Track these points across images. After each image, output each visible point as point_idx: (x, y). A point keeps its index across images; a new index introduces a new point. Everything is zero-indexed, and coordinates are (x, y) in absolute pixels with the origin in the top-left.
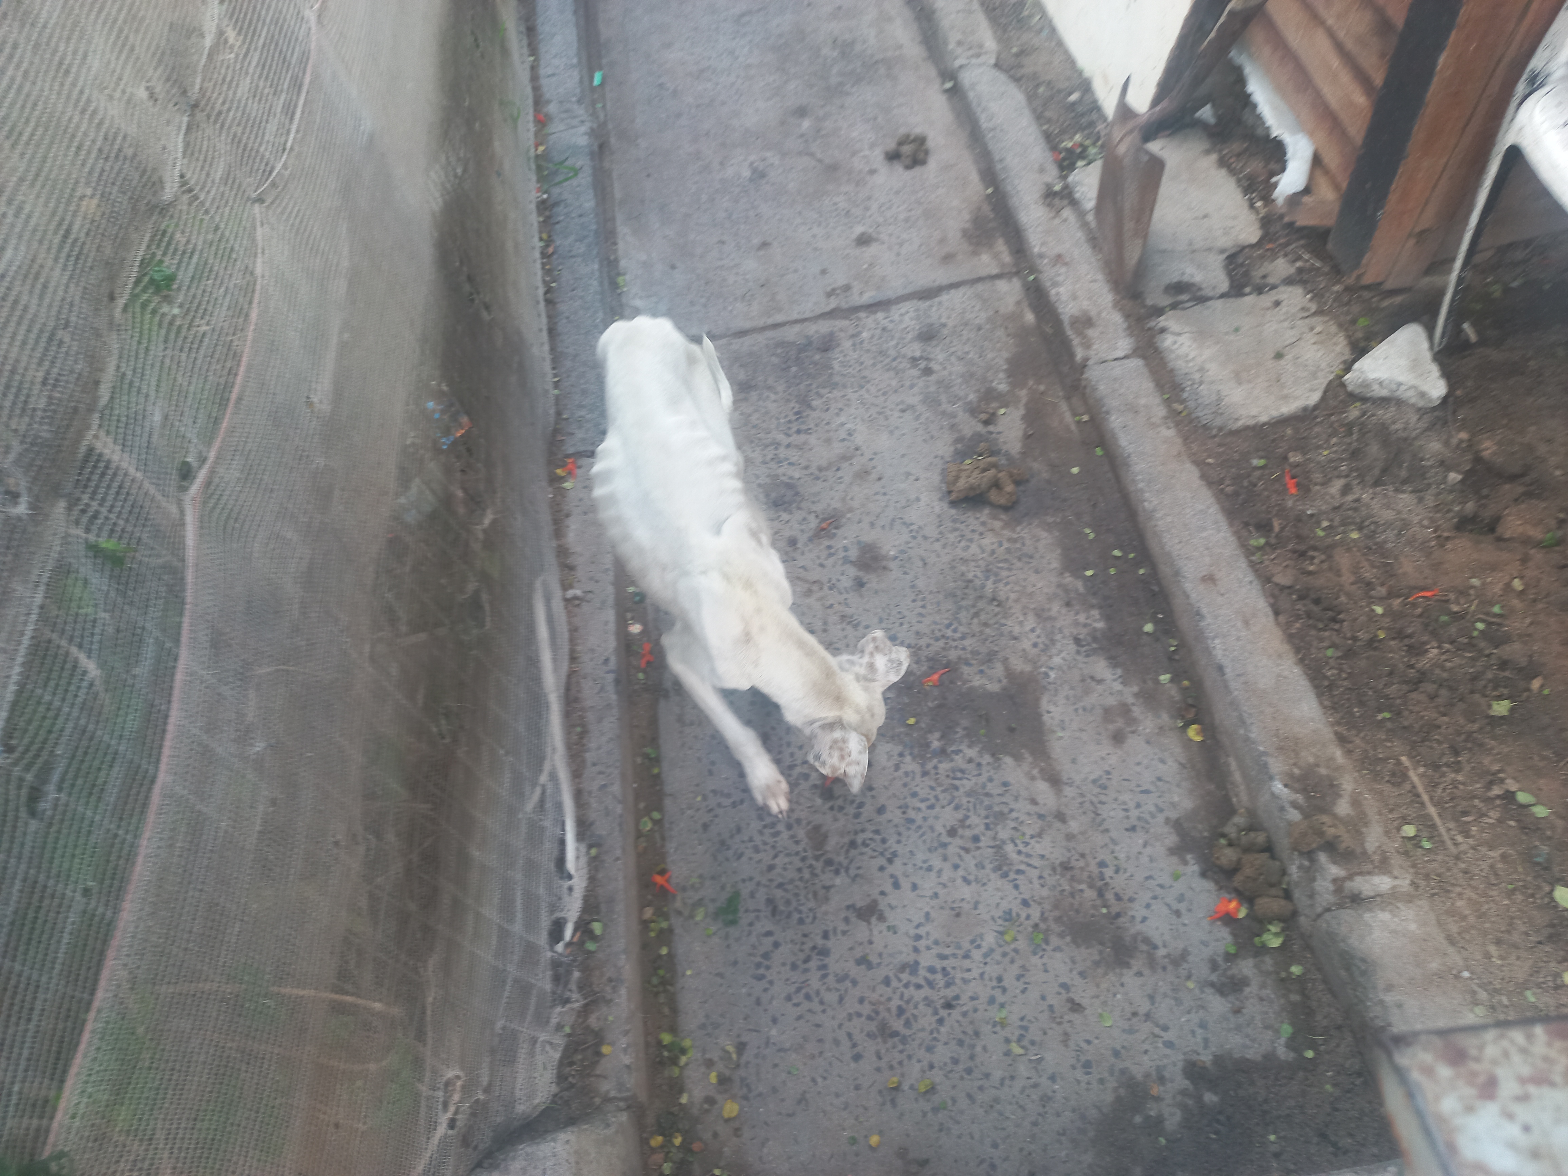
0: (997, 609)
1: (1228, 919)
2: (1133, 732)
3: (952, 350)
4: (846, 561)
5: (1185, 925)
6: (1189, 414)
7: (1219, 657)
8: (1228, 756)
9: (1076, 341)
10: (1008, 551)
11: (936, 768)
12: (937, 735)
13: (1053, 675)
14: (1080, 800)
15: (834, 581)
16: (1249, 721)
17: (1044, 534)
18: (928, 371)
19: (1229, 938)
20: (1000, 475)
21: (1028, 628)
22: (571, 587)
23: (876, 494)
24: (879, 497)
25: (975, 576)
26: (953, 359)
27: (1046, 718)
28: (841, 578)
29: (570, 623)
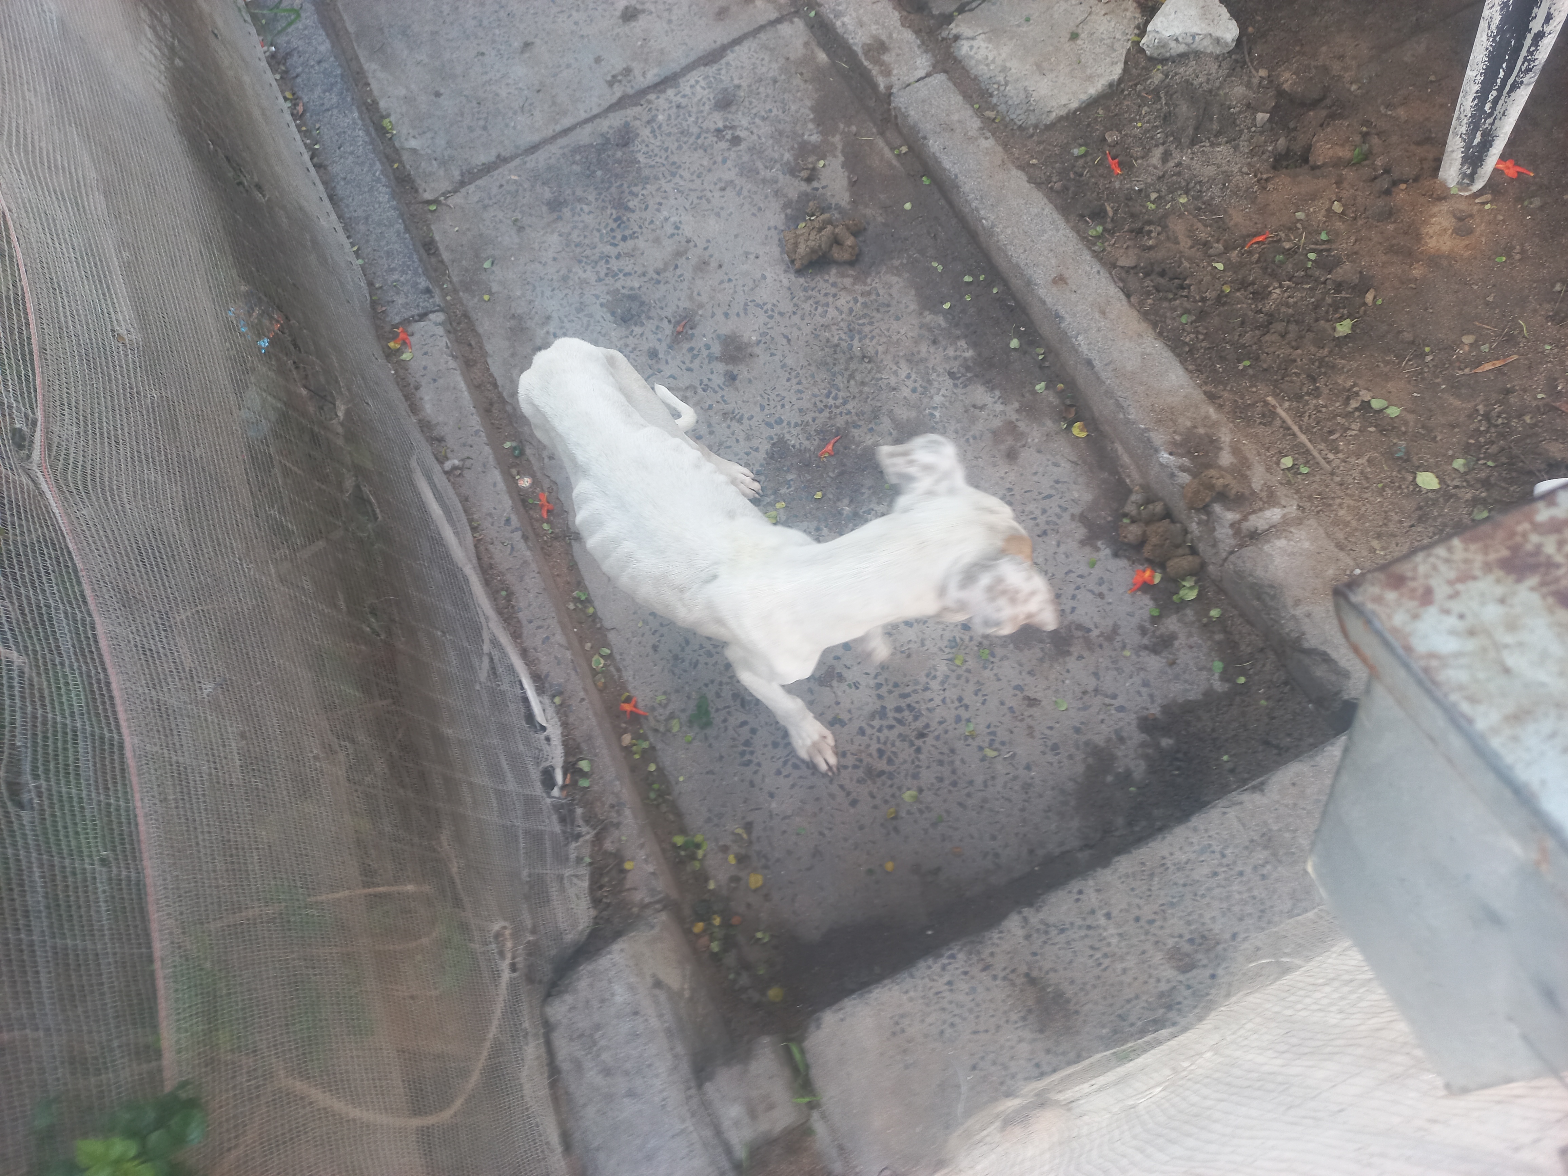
0: (869, 366)
1: (1146, 587)
2: (1024, 446)
3: (754, 111)
4: (711, 358)
5: (1110, 604)
6: (1003, 119)
7: (1086, 352)
8: (1113, 442)
9: (875, 71)
10: (865, 305)
12: (846, 501)
13: (937, 414)
15: (706, 381)
16: (1125, 405)
17: (894, 279)
19: (1151, 604)
20: (837, 230)
21: (903, 374)
22: (446, 458)
23: (722, 282)
24: (726, 285)
25: (840, 339)
26: (757, 120)
28: (711, 377)
29: (457, 494)
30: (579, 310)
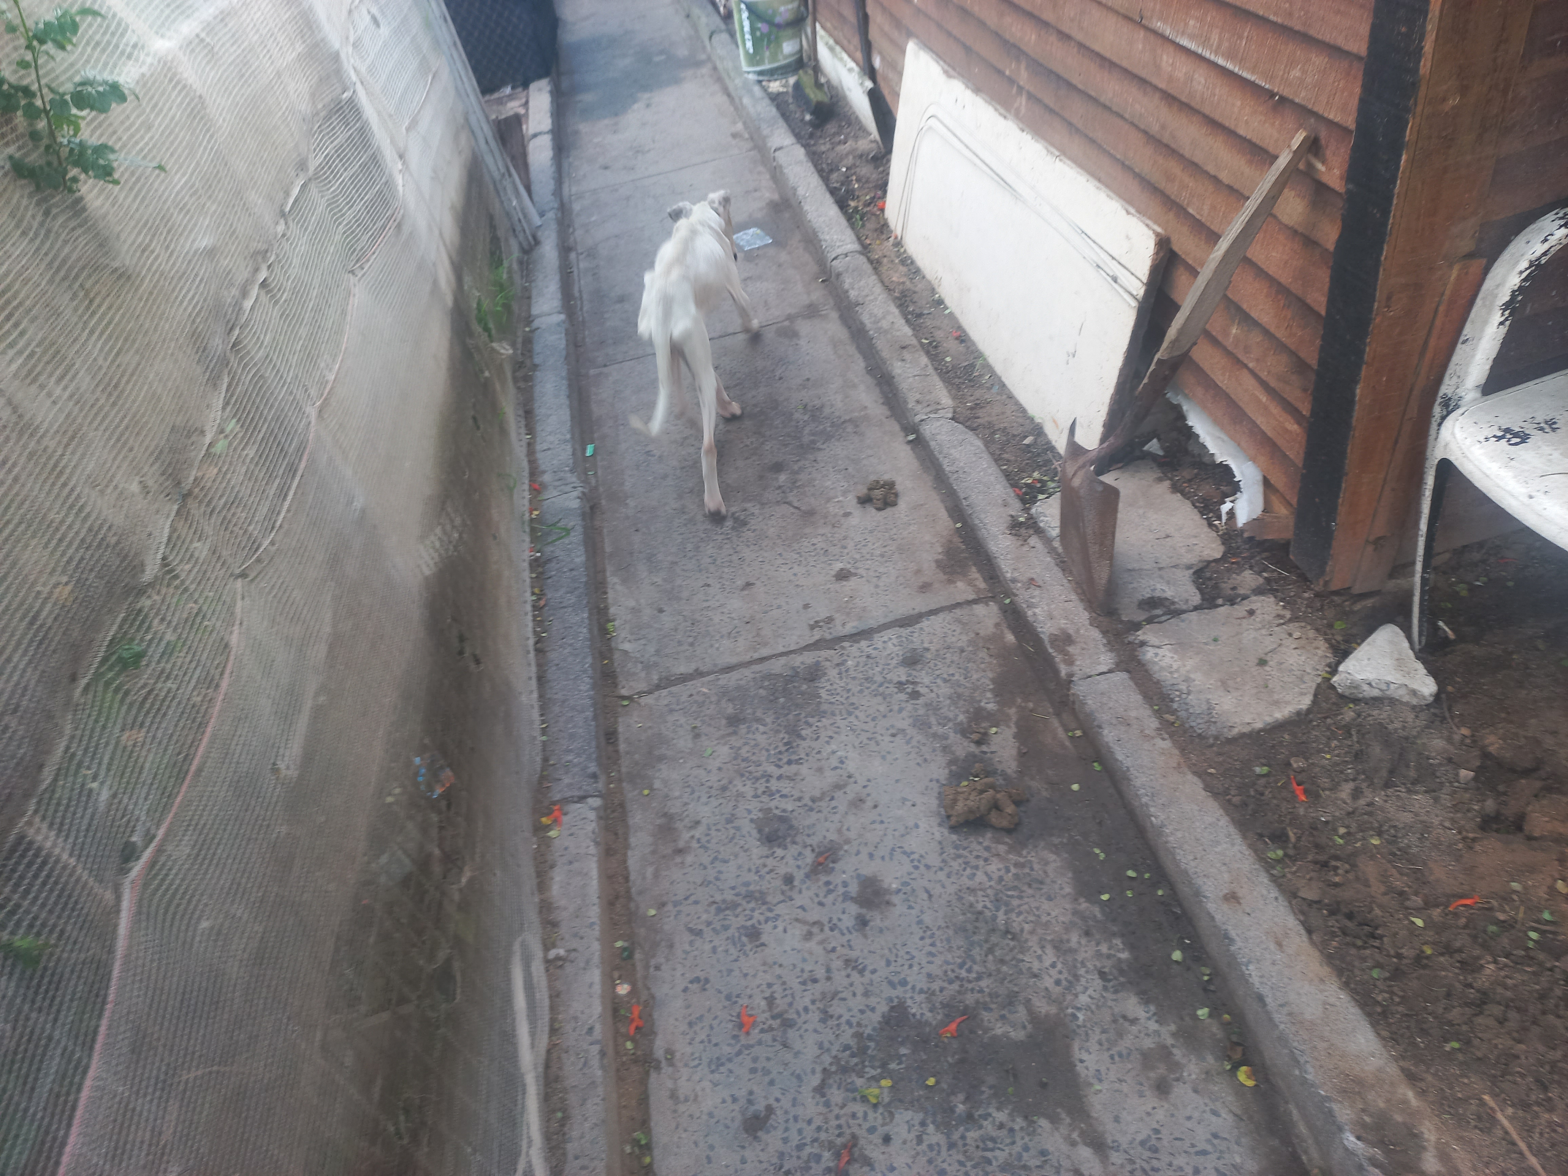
0: (1012, 943)
2: (1177, 1080)
3: (937, 673)
4: (846, 897)
6: (1182, 725)
7: (1257, 985)
8: (1287, 1103)
9: (1059, 659)
10: (1016, 876)
11: (963, 1137)
12: (961, 1097)
13: (1081, 1016)
14: (1129, 1168)
15: (835, 921)
16: (1302, 1060)
17: (1052, 857)
18: (915, 695)
20: (999, 796)
21: (1048, 963)
22: (554, 946)
23: (874, 822)
24: (877, 826)
25: (985, 907)
26: (939, 681)
27: (1080, 1068)
28: (842, 916)
29: (550, 987)
30: (729, 821)
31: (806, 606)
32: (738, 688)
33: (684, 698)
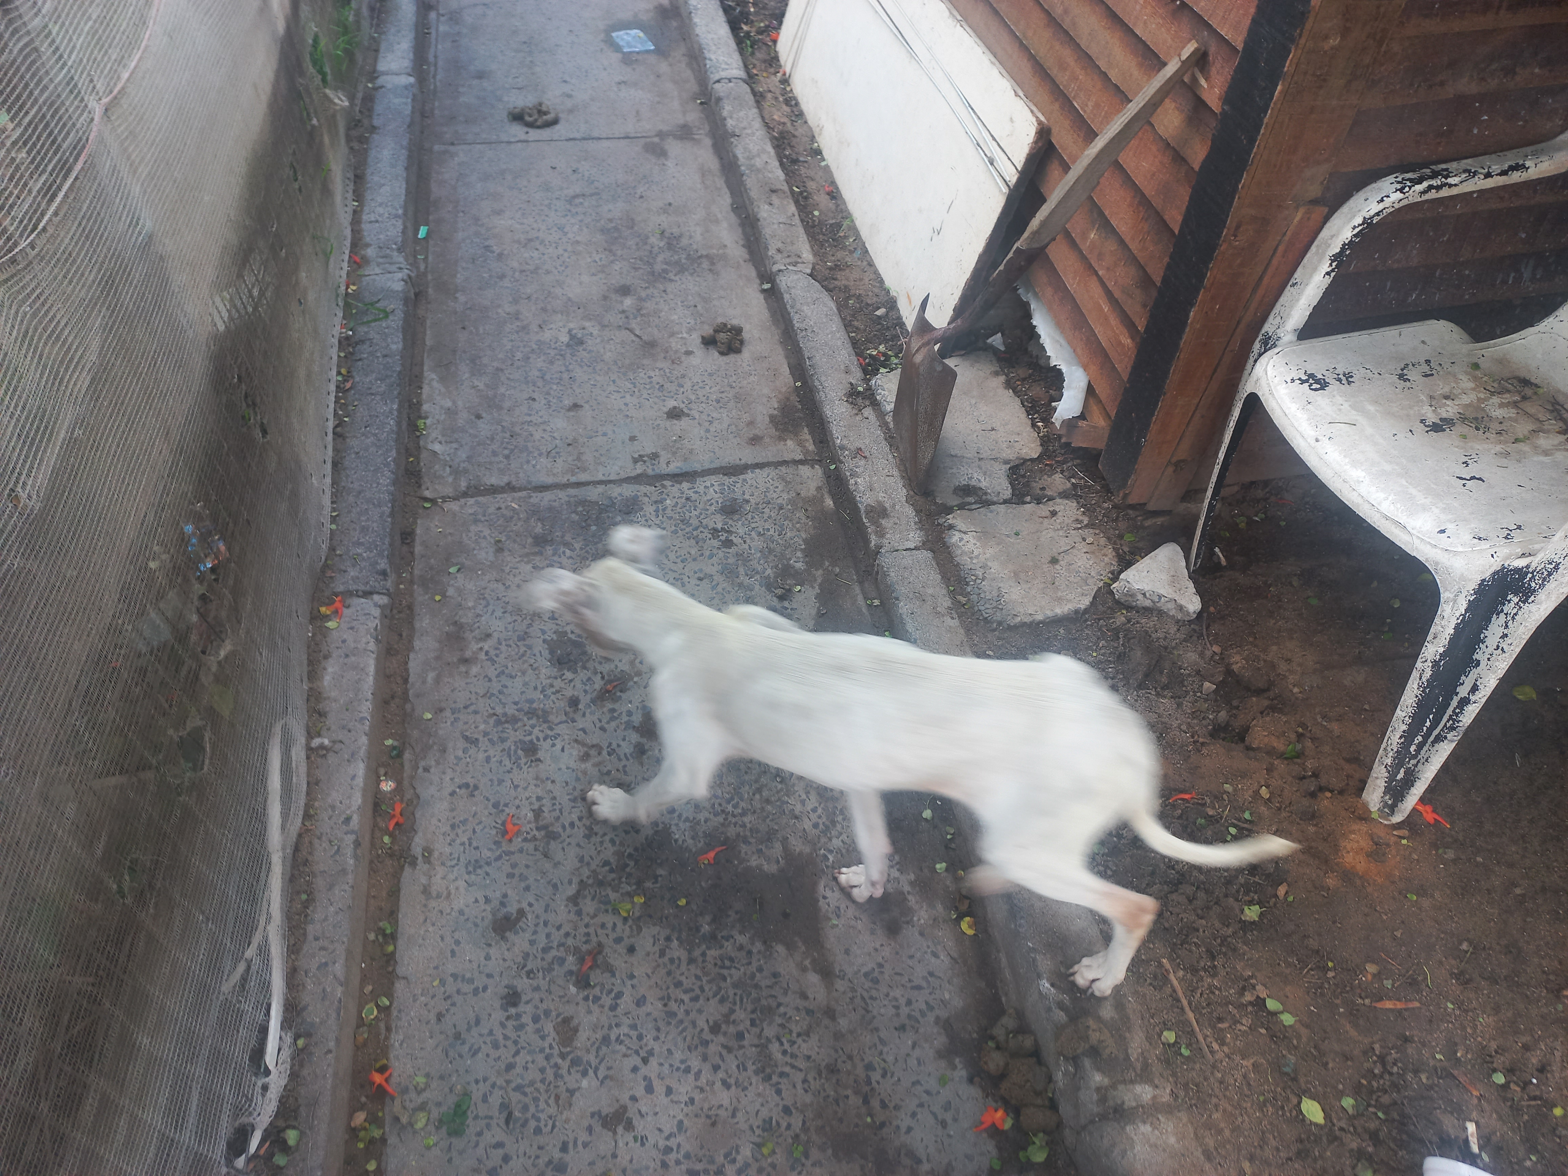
1: (994, 1132)
3: (753, 525)
4: (630, 725)
5: (949, 1136)
6: (972, 608)
8: (998, 951)
9: (871, 529)
11: (703, 955)
12: (708, 918)
14: (850, 995)
15: (614, 746)
16: (1019, 915)
18: (728, 543)
19: (994, 1152)
22: (319, 735)
26: (753, 534)
27: (822, 903)
28: (621, 743)
29: (309, 775)
31: (633, 439)
32: (550, 509)
33: (492, 510)
